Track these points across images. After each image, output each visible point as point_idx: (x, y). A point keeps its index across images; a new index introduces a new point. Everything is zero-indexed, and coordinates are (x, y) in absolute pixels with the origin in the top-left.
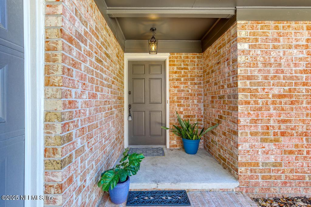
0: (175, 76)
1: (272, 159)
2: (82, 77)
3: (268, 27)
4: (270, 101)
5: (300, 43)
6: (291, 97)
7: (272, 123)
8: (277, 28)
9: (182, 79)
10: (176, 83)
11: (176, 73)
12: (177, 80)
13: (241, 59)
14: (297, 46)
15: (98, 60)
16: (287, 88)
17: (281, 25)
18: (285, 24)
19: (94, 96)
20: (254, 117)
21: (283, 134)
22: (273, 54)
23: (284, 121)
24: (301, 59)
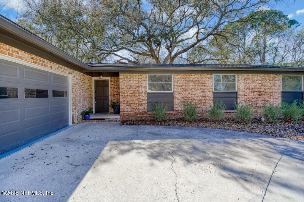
0: (112, 86)
1: (129, 110)
2: (78, 91)
3: (128, 75)
4: (128, 95)
5: (136, 79)
6: (134, 94)
7: (129, 101)
8: (130, 75)
9: (115, 87)
10: (113, 89)
11: (113, 84)
12: (113, 87)
13: (120, 84)
14: (136, 80)
15: (81, 85)
16: (133, 91)
17: (131, 75)
18: (132, 74)
19: (80, 94)
20: (124, 99)
21: (132, 103)
22: (129, 82)
23: (132, 100)
24: (137, 84)
